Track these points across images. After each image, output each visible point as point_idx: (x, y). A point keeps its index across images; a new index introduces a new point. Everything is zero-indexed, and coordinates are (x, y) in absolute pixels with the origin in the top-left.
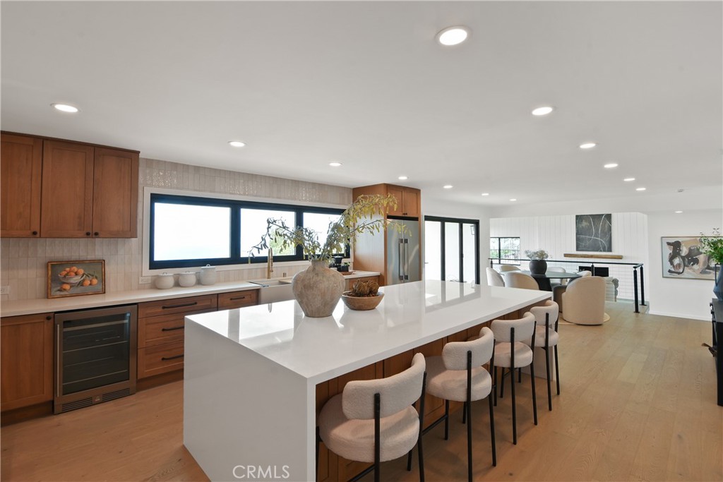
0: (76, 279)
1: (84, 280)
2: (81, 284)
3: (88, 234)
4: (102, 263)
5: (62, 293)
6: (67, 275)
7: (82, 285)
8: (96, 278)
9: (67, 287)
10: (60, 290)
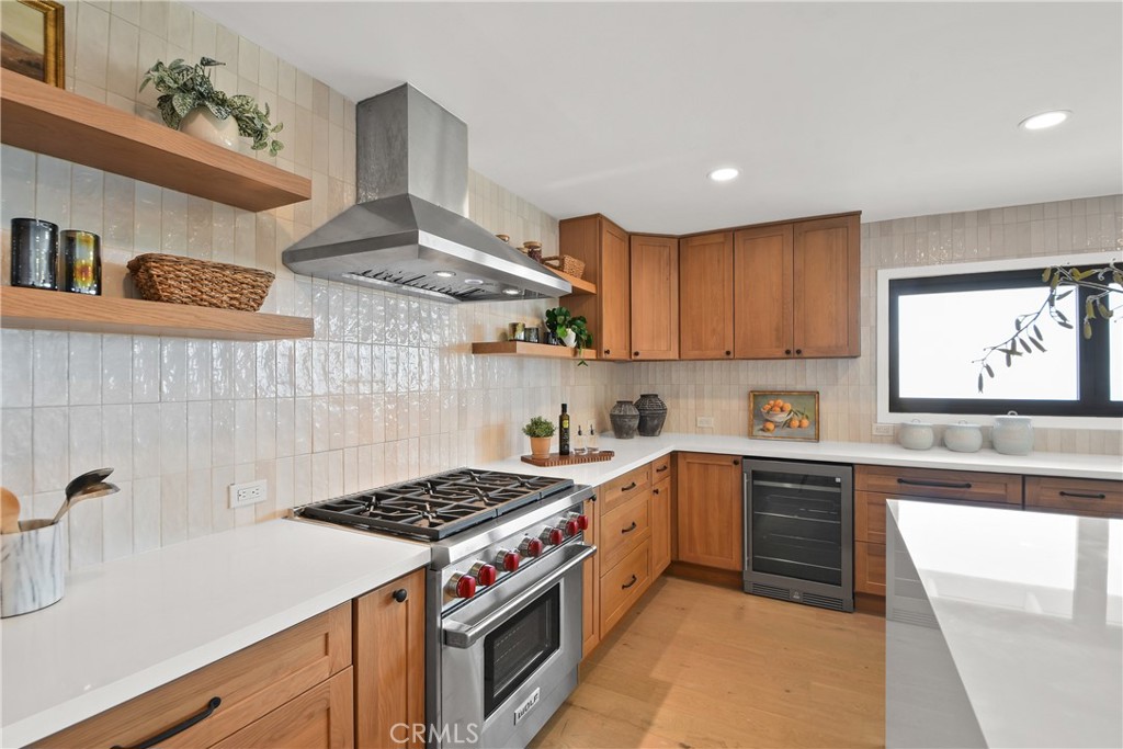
0: (781, 417)
1: (791, 419)
2: (788, 424)
3: (788, 352)
4: (815, 395)
5: (766, 434)
6: (771, 409)
7: (789, 427)
8: (807, 417)
9: (771, 426)
10: (762, 430)
